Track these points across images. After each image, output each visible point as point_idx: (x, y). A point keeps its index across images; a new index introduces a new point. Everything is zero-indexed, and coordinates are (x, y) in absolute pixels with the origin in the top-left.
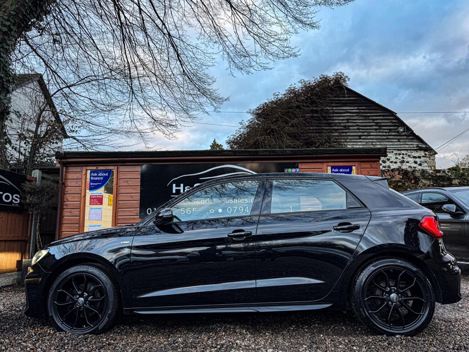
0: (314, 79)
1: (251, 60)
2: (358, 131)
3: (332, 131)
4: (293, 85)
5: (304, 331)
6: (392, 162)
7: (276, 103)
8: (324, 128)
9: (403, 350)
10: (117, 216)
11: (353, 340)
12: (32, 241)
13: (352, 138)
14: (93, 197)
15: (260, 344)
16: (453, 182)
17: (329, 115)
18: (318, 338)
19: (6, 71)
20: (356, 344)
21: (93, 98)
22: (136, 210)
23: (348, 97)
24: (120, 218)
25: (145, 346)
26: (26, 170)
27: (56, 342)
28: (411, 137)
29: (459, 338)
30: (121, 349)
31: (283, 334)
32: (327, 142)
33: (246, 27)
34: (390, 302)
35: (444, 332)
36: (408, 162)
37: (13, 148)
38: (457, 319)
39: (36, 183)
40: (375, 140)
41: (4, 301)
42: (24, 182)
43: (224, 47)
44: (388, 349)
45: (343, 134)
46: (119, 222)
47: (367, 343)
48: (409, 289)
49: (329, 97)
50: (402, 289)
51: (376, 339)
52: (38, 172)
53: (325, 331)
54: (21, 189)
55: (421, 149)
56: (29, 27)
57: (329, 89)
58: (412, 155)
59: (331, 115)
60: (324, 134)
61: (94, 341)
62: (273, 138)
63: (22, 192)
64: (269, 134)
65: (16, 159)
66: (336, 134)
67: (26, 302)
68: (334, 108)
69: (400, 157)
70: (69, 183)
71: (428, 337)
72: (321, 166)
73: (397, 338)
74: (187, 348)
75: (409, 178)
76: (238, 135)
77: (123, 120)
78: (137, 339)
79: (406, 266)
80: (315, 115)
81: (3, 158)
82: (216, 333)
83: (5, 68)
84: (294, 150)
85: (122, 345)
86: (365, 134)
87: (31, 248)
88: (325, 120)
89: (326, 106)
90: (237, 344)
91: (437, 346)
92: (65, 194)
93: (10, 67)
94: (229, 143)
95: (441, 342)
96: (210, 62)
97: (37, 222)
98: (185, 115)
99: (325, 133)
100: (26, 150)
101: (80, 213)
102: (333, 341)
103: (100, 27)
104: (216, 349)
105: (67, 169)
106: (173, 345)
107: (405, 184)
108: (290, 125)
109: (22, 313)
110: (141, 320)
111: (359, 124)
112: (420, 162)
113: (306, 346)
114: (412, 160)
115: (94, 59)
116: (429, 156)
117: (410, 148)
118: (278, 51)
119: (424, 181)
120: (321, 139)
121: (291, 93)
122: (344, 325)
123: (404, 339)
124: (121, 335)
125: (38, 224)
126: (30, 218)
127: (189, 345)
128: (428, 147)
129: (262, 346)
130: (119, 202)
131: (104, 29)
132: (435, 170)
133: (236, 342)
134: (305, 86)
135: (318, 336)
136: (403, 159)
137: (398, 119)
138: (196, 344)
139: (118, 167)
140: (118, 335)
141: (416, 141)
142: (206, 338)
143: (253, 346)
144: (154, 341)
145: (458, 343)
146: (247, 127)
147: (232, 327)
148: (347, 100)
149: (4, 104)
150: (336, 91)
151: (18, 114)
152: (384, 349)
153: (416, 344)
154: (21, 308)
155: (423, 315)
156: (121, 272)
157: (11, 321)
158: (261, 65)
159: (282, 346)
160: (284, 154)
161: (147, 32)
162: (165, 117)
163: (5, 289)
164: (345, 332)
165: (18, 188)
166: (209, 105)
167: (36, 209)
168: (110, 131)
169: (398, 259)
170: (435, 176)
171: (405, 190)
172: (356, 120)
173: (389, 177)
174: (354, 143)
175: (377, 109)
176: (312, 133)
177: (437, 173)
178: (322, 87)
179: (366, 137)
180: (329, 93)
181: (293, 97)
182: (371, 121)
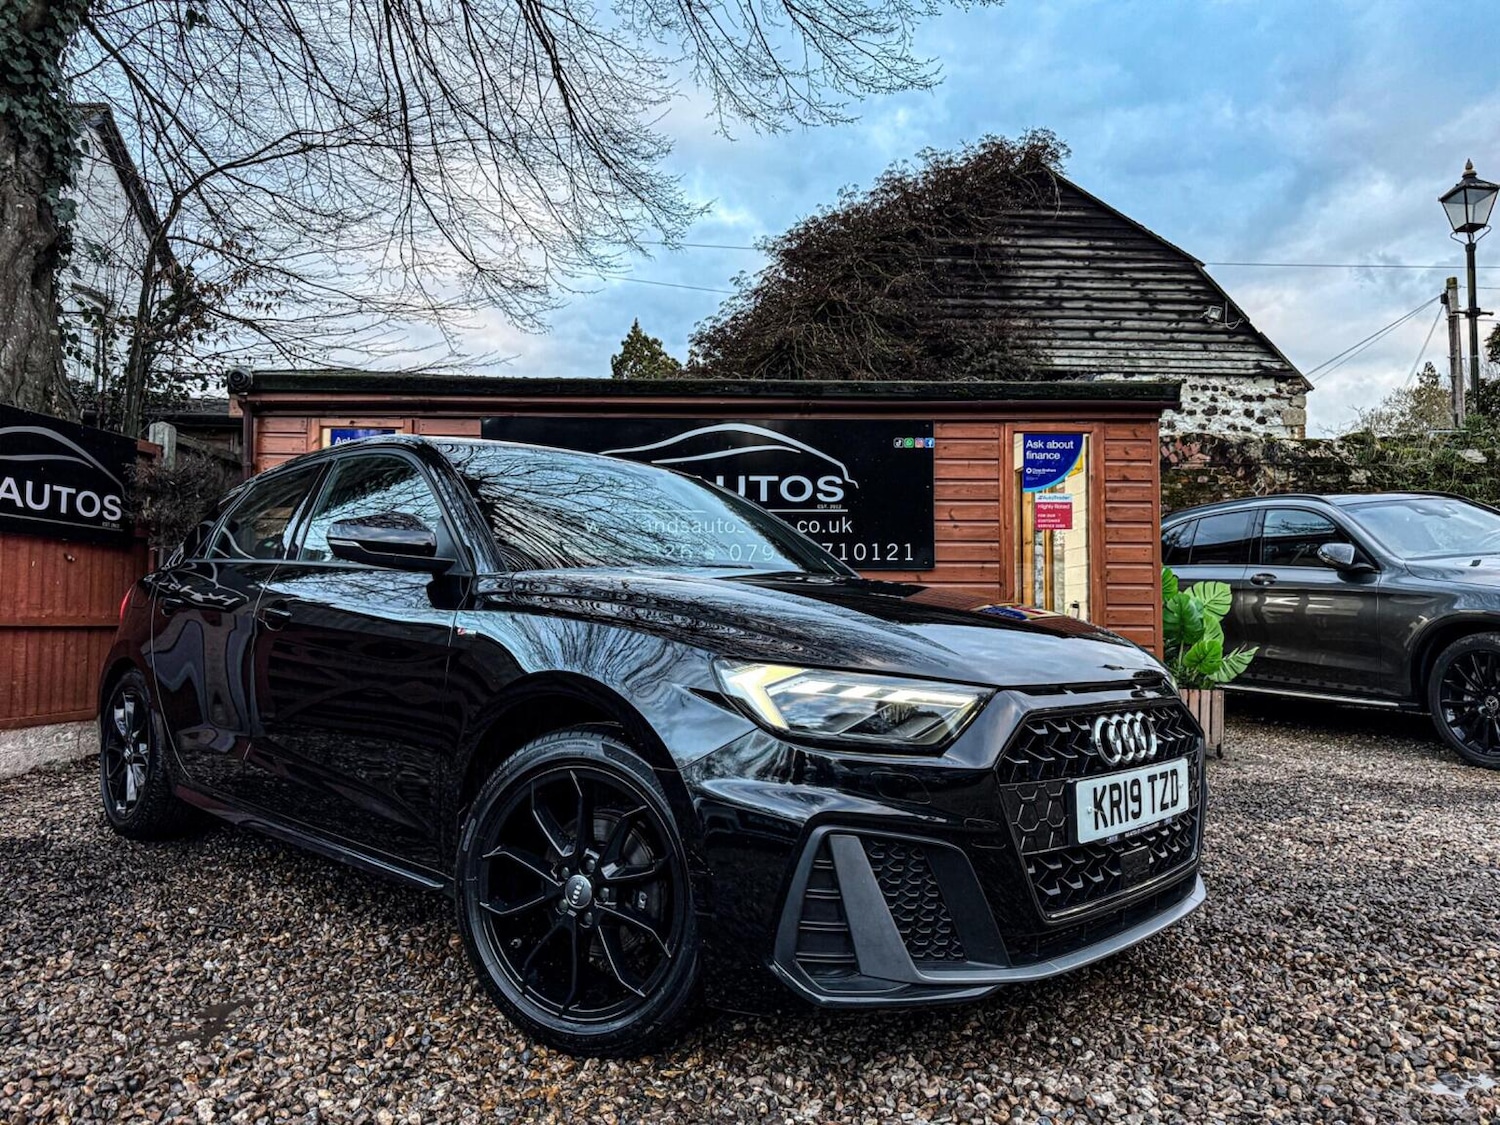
0: (963, 148)
1: (792, 94)
2: (1088, 314)
3: (1012, 314)
4: (900, 163)
6: (1180, 411)
7: (845, 219)
8: (987, 302)
13: (1068, 334)
16: (1352, 478)
17: (1005, 263)
23: (1063, 208)
28: (1241, 338)
32: (993, 346)
36: (1226, 412)
39: (162, 461)
40: (1136, 345)
42: (130, 460)
43: (701, 46)
45: (1041, 324)
49: (1006, 207)
52: (166, 429)
54: (124, 479)
55: (1267, 374)
57: (1009, 183)
58: (1239, 391)
59: (1012, 262)
60: (986, 323)
62: (835, 332)
63: (127, 490)
64: (821, 317)
66: (1022, 323)
68: (1021, 242)
69: (1204, 397)
72: (996, 431)
75: (1229, 464)
76: (727, 318)
77: (379, 265)
80: (963, 262)
86: (1108, 323)
88: (993, 277)
89: (998, 235)
94: (699, 343)
98: (576, 257)
99: (990, 318)
105: (262, 424)
107: (1216, 480)
108: (886, 291)
111: (1090, 292)
112: (1262, 411)
114: (1239, 406)
116: (1289, 396)
117: (1235, 372)
118: (873, 69)
119: (1270, 472)
120: (979, 339)
121: (893, 189)
128: (1287, 367)
132: (1304, 442)
134: (937, 171)
136: (1212, 404)
137: (1206, 280)
141: (1253, 349)
146: (756, 292)
148: (1060, 218)
150: (1029, 188)
151: (96, 252)
158: (821, 109)
162: (512, 261)
165: (117, 477)
166: (649, 226)
170: (1304, 460)
171: (1217, 499)
172: (1084, 279)
173: (1174, 459)
174: (1074, 352)
175: (1148, 250)
176: (951, 316)
177: (1308, 449)
178: (987, 175)
179: (1111, 335)
180: (1007, 193)
181: (897, 204)
182: (1128, 286)
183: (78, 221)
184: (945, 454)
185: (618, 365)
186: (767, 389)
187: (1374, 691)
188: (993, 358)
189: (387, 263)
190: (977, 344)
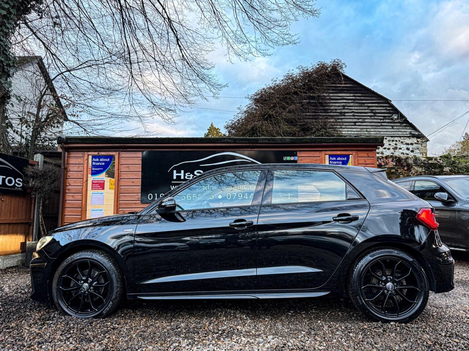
0: (312, 65)
1: (251, 46)
2: (353, 117)
3: (328, 117)
4: (291, 71)
5: (302, 317)
6: (385, 148)
7: (274, 89)
8: (320, 114)
9: (397, 337)
10: (118, 200)
11: (350, 327)
12: (35, 223)
13: (347, 124)
14: (95, 182)
15: (260, 330)
16: (444, 170)
17: (326, 101)
18: (316, 324)
19: (6, 55)
20: (352, 331)
21: (92, 82)
22: (137, 195)
23: (344, 84)
24: (122, 203)
25: (148, 331)
26: (28, 153)
27: (61, 326)
28: (405, 125)
29: (450, 324)
30: (126, 333)
31: (281, 319)
32: (322, 128)
33: (246, 13)
34: (386, 290)
35: (436, 319)
36: (400, 149)
37: (14, 131)
38: (448, 306)
39: (38, 167)
40: (370, 127)
41: (9, 282)
42: (26, 166)
43: (223, 33)
44: (383, 336)
45: (338, 121)
46: (121, 206)
47: (363, 329)
48: (405, 279)
49: (326, 84)
50: (398, 278)
51: (372, 326)
52: (40, 156)
53: (321, 317)
54: (24, 173)
55: (413, 136)
56: (28, 9)
57: (326, 76)
58: (405, 142)
59: (328, 101)
60: (320, 121)
61: (98, 325)
62: (271, 124)
63: (24, 176)
64: (266, 119)
65: (18, 142)
66: (332, 120)
67: (31, 284)
68: (331, 95)
69: (393, 144)
70: (71, 168)
71: (421, 324)
72: (319, 154)
73: (392, 325)
74: (189, 333)
75: (402, 165)
76: (236, 120)
77: (122, 104)
78: (140, 323)
79: (403, 256)
80: (312, 101)
81: (5, 143)
82: (217, 317)
83: (5, 52)
84: (293, 139)
85: (127, 329)
86: (360, 120)
87: (34, 231)
88: (322, 106)
89: (323, 93)
90: (238, 329)
91: (430, 333)
92: (67, 179)
93: (10, 50)
94: (227, 128)
95: (434, 329)
96: (209, 48)
97: (40, 206)
98: (184, 101)
99: (321, 119)
100: (28, 134)
101: (82, 198)
102: (330, 327)
103: (100, 10)
104: (217, 335)
105: (68, 154)
106: (176, 330)
107: (398, 171)
108: (287, 111)
109: (27, 295)
110: (144, 304)
111: (354, 110)
112: (412, 148)
113: (305, 333)
114: (405, 147)
115: (94, 42)
116: (421, 143)
117: (403, 135)
118: (277, 38)
119: (416, 168)
120: (317, 125)
121: (289, 79)
122: (340, 311)
123: (398, 326)
124: (125, 319)
125: (41, 207)
126: (33, 202)
127: (192, 330)
128: (420, 134)
129: (262, 332)
130: (121, 187)
131: (104, 12)
132: (427, 158)
133: (237, 328)
134: (303, 72)
135: (316, 322)
136: (396, 146)
137: (392, 106)
138: (198, 329)
139: (119, 153)
140: (122, 319)
141: (408, 128)
142: (208, 323)
143: (253, 332)
144: (157, 325)
145: (450, 330)
146: (245, 112)
147: (232, 311)
148: (343, 87)
149: (5, 88)
150: (333, 77)
151: (19, 98)
152: (379, 335)
153: (410, 331)
154: (26, 290)
155: (417, 303)
156: (124, 258)
157: (17, 304)
158: (260, 51)
159: (281, 332)
160: (283, 142)
161: (146, 16)
162: (164, 102)
163: (9, 270)
164: (341, 318)
165: (21, 172)
166: (208, 91)
167: (39, 193)
168: (110, 116)
169: (395, 249)
170: (427, 164)
171: (398, 177)
172: (352, 106)
173: (383, 164)
174: (349, 130)
175: (373, 97)
176: (308, 119)
177: (429, 160)
178: (320, 73)
179: (361, 124)
180: (326, 79)
181: (290, 83)
182: (366, 108)
183: (13, 88)
188: (322, 132)
190: (317, 127)
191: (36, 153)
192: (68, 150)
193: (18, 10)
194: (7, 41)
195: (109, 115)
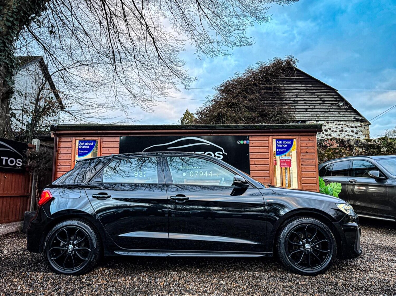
0: (269, 61)
2: (305, 105)
3: (283, 105)
4: (251, 66)
6: (332, 131)
7: (236, 81)
8: (276, 102)
12: (32, 196)
13: (300, 110)
16: (382, 150)
17: (281, 91)
19: (11, 58)
23: (297, 76)
26: (28, 138)
28: (349, 110)
32: (278, 114)
36: (346, 131)
37: (17, 120)
39: (35, 150)
40: (319, 113)
41: (8, 246)
42: (25, 149)
43: (192, 36)
45: (292, 108)
49: (281, 76)
52: (37, 140)
54: (23, 155)
55: (357, 120)
56: (29, 21)
57: (281, 70)
58: (350, 125)
59: (283, 91)
60: (276, 108)
62: (234, 110)
63: (24, 158)
64: (230, 107)
65: (20, 128)
66: (286, 107)
67: (27, 247)
68: (286, 86)
69: (340, 127)
70: (62, 151)
75: (345, 146)
76: (205, 108)
80: (269, 91)
81: (9, 129)
83: (9, 56)
84: (246, 126)
86: (311, 107)
87: (31, 202)
88: (278, 95)
89: (279, 84)
92: (58, 159)
93: (14, 54)
94: (198, 114)
97: (36, 182)
98: (159, 93)
99: (277, 106)
100: (28, 121)
103: (90, 18)
105: (60, 139)
107: (341, 151)
108: (248, 99)
111: (305, 99)
112: (357, 131)
114: (350, 129)
116: (364, 126)
117: (348, 120)
118: (235, 40)
119: (357, 148)
120: (274, 112)
121: (250, 72)
126: (31, 178)
128: (363, 118)
131: (93, 19)
132: (368, 140)
134: (261, 67)
136: (342, 129)
137: (338, 95)
139: (101, 138)
141: (353, 114)
146: (212, 101)
148: (296, 79)
149: (9, 85)
150: (287, 71)
151: (20, 93)
154: (21, 252)
158: (221, 52)
162: (143, 94)
163: (10, 235)
165: (21, 154)
166: (180, 84)
167: (35, 171)
170: (367, 145)
171: (341, 157)
172: (304, 95)
173: (328, 145)
174: (301, 115)
175: (322, 87)
176: (266, 106)
177: (368, 142)
178: (275, 68)
179: (312, 110)
180: (281, 73)
181: (251, 77)
182: (316, 97)
183: (15, 85)
184: (253, 145)
185: (182, 120)
186: (200, 127)
187: (388, 216)
188: (278, 117)
189: (110, 95)
190: (273, 113)
191: (34, 138)
192: (60, 136)
193: (21, 21)
194: (11, 47)
195: (96, 106)
